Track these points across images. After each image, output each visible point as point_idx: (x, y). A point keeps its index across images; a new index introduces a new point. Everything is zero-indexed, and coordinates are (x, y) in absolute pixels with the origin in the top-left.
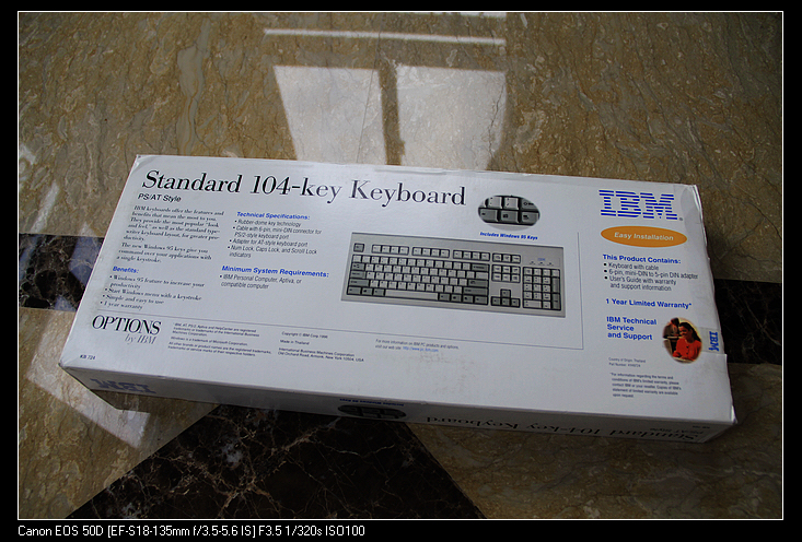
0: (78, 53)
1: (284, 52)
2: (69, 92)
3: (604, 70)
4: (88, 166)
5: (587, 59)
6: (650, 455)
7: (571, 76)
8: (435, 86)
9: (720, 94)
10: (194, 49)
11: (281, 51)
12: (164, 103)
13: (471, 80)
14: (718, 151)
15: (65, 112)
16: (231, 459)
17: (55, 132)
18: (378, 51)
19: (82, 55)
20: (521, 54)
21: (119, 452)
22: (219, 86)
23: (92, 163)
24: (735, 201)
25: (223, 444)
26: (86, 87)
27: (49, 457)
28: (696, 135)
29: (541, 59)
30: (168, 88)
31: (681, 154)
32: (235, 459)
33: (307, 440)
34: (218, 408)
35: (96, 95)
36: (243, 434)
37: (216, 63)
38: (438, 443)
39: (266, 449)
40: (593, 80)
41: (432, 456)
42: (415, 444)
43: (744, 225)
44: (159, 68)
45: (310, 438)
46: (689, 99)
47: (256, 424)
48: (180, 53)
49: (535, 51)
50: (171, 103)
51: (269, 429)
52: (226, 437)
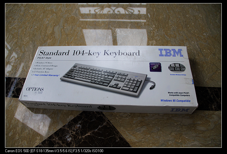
0: (28, 28)
1: (83, 26)
2: (25, 38)
3: (172, 29)
4: (30, 59)
5: (167, 26)
6: (186, 138)
7: (162, 31)
8: (125, 34)
9: (205, 34)
10: (58, 26)
11: (82, 26)
12: (50, 41)
13: (135, 32)
14: (205, 50)
15: (24, 44)
16: (68, 140)
17: (21, 49)
18: (109, 25)
19: (29, 28)
20: (148, 25)
21: (37, 138)
22: (65, 36)
23: (31, 58)
24: (210, 64)
25: (66, 136)
26: (30, 37)
27: (18, 139)
28: (198, 46)
29: (154, 26)
30: (51, 37)
31: (194, 51)
32: (69, 140)
33: (89, 134)
34: (65, 125)
35: (32, 39)
36: (72, 133)
37: (64, 30)
38: (126, 135)
39: (78, 137)
40: (169, 32)
41: (124, 139)
42: (120, 135)
43: (213, 71)
44: (49, 32)
45: (90, 134)
46: (196, 36)
47: (75, 130)
48: (55, 27)
49: (152, 24)
50: (52, 41)
51: (79, 131)
52: (67, 134)
